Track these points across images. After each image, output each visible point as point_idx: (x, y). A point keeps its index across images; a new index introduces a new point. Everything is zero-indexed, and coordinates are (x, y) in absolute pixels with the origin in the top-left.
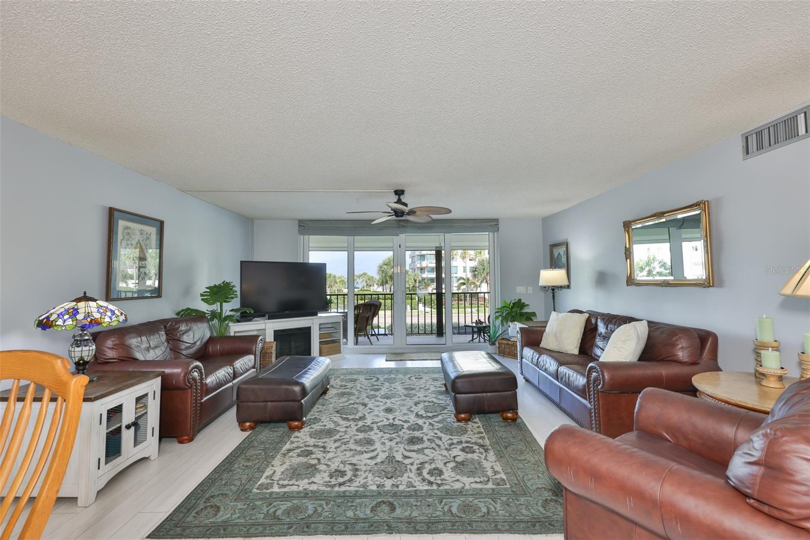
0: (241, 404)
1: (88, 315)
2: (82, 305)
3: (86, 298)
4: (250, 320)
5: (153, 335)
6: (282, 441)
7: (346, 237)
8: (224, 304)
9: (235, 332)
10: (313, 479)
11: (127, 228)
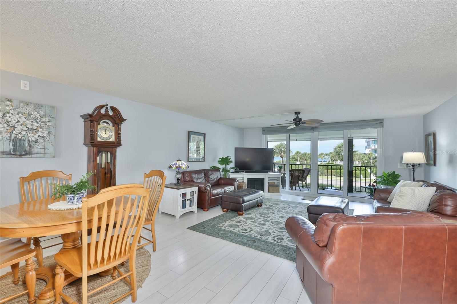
0: (222, 202)
1: (179, 165)
2: (178, 162)
3: (179, 160)
4: (238, 173)
5: (200, 174)
6: (233, 217)
7: (285, 135)
8: (227, 165)
9: (232, 177)
10: (235, 229)
11: (194, 137)
